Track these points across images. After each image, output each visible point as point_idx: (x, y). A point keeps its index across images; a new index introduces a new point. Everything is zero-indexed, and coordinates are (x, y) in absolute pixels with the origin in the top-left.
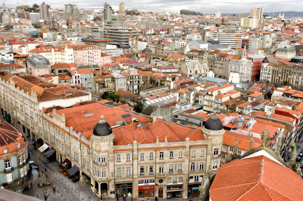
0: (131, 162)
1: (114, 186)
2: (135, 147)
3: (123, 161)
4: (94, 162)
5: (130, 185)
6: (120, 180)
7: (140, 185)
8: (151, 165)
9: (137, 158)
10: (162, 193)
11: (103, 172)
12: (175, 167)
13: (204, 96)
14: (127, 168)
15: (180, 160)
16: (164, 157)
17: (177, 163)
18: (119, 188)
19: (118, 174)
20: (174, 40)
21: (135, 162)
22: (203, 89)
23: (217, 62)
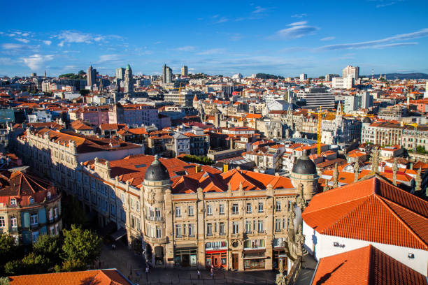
0: (195, 217)
1: (172, 250)
2: (201, 197)
3: (184, 215)
4: (145, 217)
5: (194, 250)
6: (181, 243)
7: (207, 249)
8: (221, 221)
9: (204, 211)
10: (237, 261)
11: (157, 231)
12: (254, 225)
13: (290, 158)
14: (190, 225)
15: (260, 214)
16: (239, 211)
17: (256, 219)
18: (180, 253)
19: (177, 234)
20: (249, 102)
21: (201, 216)
22: (288, 150)
23: (304, 124)
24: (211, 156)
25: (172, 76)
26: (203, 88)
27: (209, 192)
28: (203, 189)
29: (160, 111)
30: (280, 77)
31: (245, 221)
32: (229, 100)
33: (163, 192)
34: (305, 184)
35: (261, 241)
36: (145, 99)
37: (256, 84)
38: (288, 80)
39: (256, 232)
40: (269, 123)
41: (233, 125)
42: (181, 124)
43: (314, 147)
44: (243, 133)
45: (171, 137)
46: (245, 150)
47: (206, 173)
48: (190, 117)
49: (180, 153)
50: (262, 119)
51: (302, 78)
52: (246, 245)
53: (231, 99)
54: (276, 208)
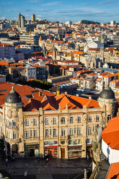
0: (38, 125)
1: (23, 147)
2: (41, 113)
3: (31, 125)
4: (6, 126)
5: (37, 146)
6: (29, 142)
7: (45, 146)
8: (54, 128)
9: (43, 122)
10: (64, 153)
11: (14, 135)
12: (75, 130)
13: (100, 82)
14: (34, 131)
15: (79, 124)
16: (65, 122)
17: (76, 127)
18: (28, 148)
19: (27, 136)
20: (76, 42)
21: (41, 125)
22: (99, 77)
23: (111, 57)
24: (49, 80)
25: (25, 21)
26: (46, 31)
27: (47, 110)
28: (43, 108)
29: (16, 48)
30: (97, 23)
31: (69, 128)
32: (63, 40)
33: (17, 110)
34: (107, 105)
35: (79, 140)
36: (7, 39)
37: (81, 28)
38: (102, 25)
39: (76, 135)
40: (88, 58)
41: (64, 59)
42: (30, 58)
43: (116, 75)
44: (71, 64)
45: (24, 67)
46: (72, 77)
47: (45, 96)
48: (37, 53)
49: (30, 78)
50: (83, 55)
51: (112, 24)
52: (69, 143)
53: (64, 39)
54: (89, 120)
